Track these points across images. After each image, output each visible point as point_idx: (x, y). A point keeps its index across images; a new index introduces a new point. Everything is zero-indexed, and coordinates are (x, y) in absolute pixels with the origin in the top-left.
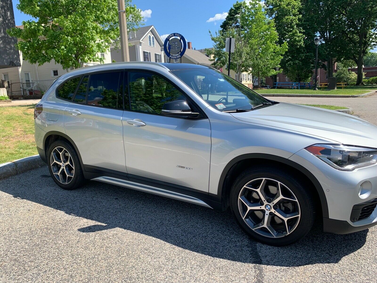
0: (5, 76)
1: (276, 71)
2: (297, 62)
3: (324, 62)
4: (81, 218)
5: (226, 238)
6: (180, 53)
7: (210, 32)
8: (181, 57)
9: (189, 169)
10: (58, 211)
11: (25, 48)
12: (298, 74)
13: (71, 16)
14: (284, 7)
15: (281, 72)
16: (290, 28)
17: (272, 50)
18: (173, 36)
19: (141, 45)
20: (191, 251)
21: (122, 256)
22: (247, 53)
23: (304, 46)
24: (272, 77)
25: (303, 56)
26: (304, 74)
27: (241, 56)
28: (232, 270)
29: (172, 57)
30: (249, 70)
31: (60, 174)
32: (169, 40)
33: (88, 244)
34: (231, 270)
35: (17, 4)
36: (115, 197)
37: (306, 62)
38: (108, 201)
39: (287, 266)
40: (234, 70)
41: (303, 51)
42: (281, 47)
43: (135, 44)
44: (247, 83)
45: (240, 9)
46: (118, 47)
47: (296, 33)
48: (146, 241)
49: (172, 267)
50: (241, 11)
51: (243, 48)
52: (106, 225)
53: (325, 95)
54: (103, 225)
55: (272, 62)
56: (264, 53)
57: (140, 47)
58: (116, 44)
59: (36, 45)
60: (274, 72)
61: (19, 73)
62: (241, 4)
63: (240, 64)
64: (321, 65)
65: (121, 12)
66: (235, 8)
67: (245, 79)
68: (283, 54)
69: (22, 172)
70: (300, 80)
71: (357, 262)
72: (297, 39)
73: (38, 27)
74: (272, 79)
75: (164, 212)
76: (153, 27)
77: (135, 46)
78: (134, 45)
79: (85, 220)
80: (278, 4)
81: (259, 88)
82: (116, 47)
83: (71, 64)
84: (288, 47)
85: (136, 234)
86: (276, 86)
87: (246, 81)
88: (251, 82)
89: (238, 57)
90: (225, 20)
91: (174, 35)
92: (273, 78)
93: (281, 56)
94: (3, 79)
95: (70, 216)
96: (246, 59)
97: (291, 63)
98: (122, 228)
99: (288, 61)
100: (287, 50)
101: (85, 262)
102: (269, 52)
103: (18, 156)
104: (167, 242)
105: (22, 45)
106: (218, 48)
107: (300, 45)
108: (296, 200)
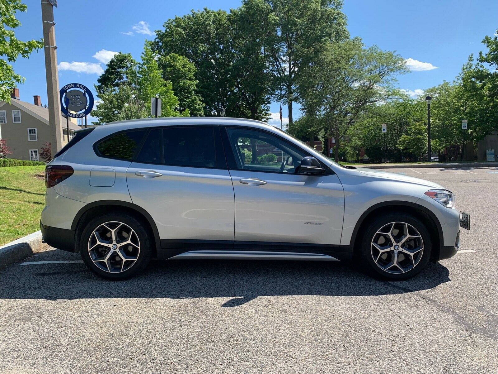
6: (84, 111)
8: (85, 116)
14: (179, 68)
16: (187, 93)
18: (73, 87)
29: (71, 115)
31: (108, 260)
32: (66, 92)
45: (123, 62)
47: (196, 100)
50: (126, 65)
62: (126, 57)
65: (51, 48)
66: (117, 60)
72: (197, 107)
80: (172, 64)
90: (104, 74)
91: (75, 85)
98: (264, 296)
108: (421, 236)
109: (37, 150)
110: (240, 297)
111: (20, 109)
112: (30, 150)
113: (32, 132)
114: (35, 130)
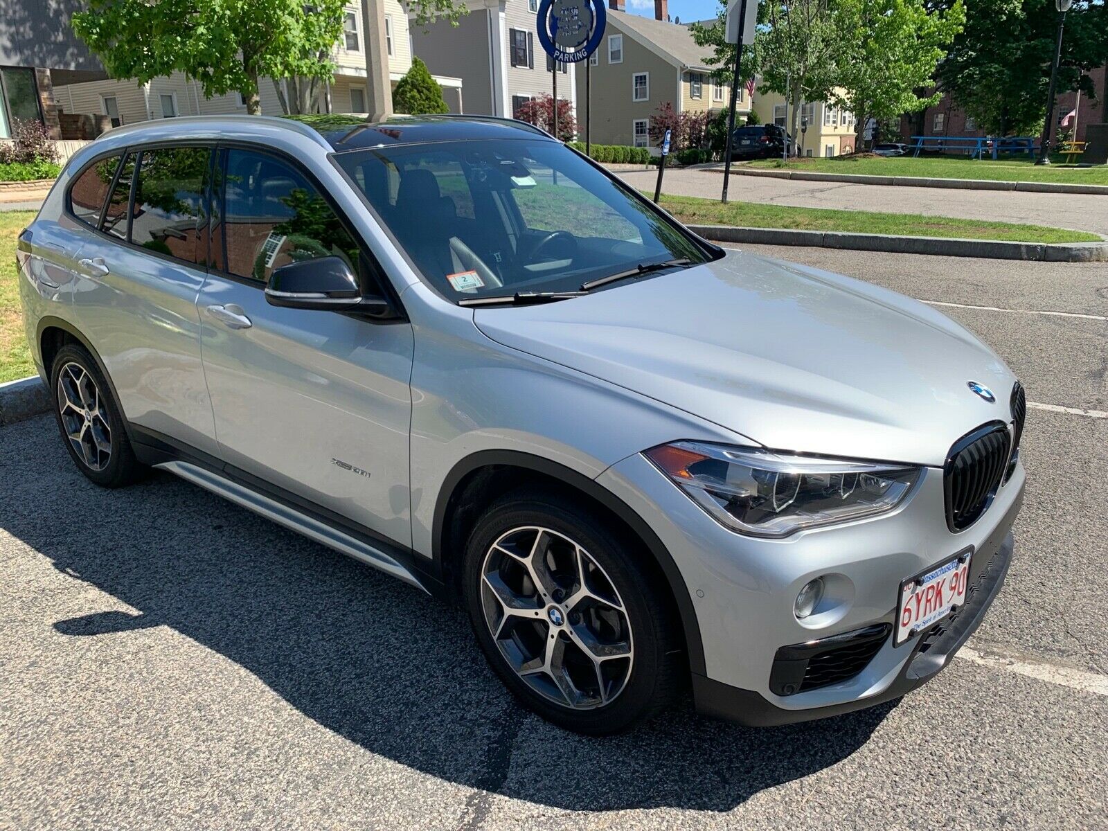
0: (109, 102)
1: (919, 98)
2: (995, 68)
3: (1088, 70)
4: (85, 584)
5: (448, 688)
6: (585, 44)
8: (588, 57)
9: (362, 473)
10: (40, 556)
11: (93, 33)
12: (1005, 109)
15: (937, 103)
17: (912, 28)
19: (503, 10)
20: (322, 724)
21: (122, 722)
22: (823, 41)
23: (1022, 16)
24: (911, 118)
25: (1017, 49)
26: (1023, 107)
27: (803, 50)
28: (398, 803)
29: (561, 57)
30: (832, 94)
31: (83, 440)
32: (553, 2)
33: (52, 676)
34: (396, 802)
36: (217, 522)
37: (1025, 69)
38: (193, 533)
39: (566, 808)
40: (784, 94)
41: (1016, 33)
42: (944, 20)
43: (485, 5)
44: (838, 132)
46: (428, 15)
48: (214, 680)
49: (237, 775)
51: (811, 24)
52: (141, 613)
53: (1059, 184)
54: (131, 613)
55: (907, 69)
56: (883, 39)
57: (502, 15)
58: (421, 7)
59: (124, 23)
60: (911, 103)
61: (143, 94)
63: (798, 74)
64: (1077, 81)
67: (831, 119)
68: (948, 42)
69: (17, 418)
70: (1007, 127)
71: (792, 816)
74: (910, 122)
75: (325, 582)
77: (486, 10)
78: (484, 8)
79: (94, 593)
81: (861, 154)
82: (422, 18)
83: (229, 82)
84: (965, 20)
85: (201, 652)
86: (915, 148)
87: (836, 128)
88: (852, 128)
89: (792, 55)
92: (914, 120)
93: (938, 51)
94: (104, 113)
95: (62, 575)
96: (819, 58)
97: (974, 73)
98: (176, 628)
99: (966, 65)
100: (961, 29)
101: (12, 734)
102: (901, 34)
103: (12, 370)
104: (271, 687)
105: (85, 22)
107: (1012, 14)
108: (623, 609)
109: (647, 120)
110: (134, 612)
111: (622, 33)
112: (635, 121)
113: (641, 80)
114: (645, 76)
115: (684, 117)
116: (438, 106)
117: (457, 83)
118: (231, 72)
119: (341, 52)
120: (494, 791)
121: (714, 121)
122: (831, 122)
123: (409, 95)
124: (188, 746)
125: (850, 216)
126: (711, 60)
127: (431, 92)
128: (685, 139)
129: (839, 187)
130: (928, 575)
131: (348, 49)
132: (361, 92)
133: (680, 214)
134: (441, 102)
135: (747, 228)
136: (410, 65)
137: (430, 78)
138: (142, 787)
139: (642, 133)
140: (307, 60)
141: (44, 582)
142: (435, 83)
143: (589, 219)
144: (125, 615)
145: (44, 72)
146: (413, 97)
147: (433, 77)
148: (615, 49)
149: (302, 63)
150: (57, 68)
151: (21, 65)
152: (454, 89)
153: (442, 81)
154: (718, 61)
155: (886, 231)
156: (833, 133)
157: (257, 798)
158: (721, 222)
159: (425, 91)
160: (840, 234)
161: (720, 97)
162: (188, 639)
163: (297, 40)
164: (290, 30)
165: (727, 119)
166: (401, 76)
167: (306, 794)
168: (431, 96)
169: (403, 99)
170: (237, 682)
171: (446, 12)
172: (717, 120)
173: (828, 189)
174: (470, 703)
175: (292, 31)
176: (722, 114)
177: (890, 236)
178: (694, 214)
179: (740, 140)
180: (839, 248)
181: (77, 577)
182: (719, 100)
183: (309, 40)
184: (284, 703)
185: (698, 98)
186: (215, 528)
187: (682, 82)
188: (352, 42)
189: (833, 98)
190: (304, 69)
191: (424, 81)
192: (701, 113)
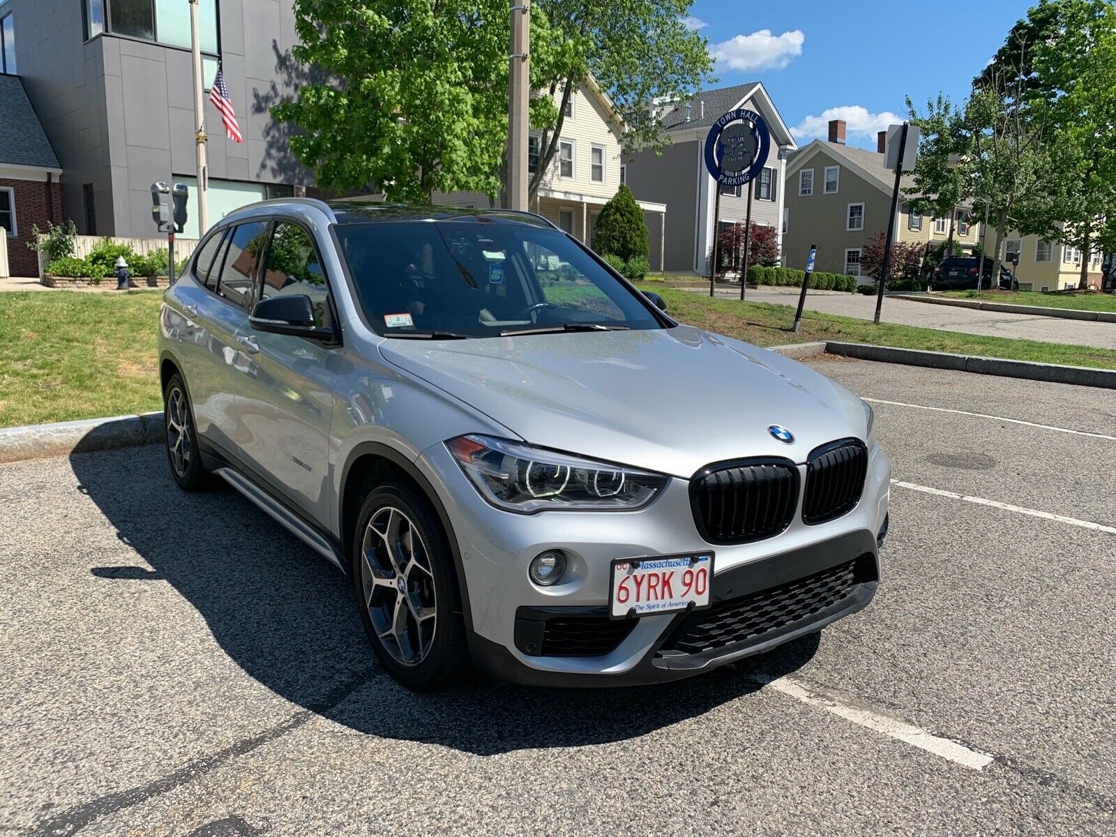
6: (749, 168)
7: (909, 103)
8: (750, 181)
9: (307, 468)
10: (113, 527)
11: (303, 152)
13: (393, 72)
18: (734, 119)
21: (96, 631)
27: (1010, 181)
28: (245, 707)
29: (725, 181)
31: (177, 451)
32: (721, 130)
33: (70, 598)
34: (243, 707)
35: (294, 46)
36: (248, 523)
38: (227, 526)
43: (697, 137)
45: (1050, 23)
50: (1053, 31)
52: (155, 570)
54: (147, 569)
63: (1003, 205)
65: (515, 59)
66: (1033, 20)
73: (336, 101)
76: (759, 86)
77: (697, 141)
79: (132, 554)
82: (629, 147)
91: (738, 114)
95: (119, 541)
96: (1028, 190)
98: (171, 583)
106: (931, 153)
108: (431, 574)
109: (860, 250)
110: (150, 569)
111: (839, 164)
112: (847, 250)
113: (856, 210)
114: (861, 207)
115: (900, 247)
116: (638, 229)
117: (661, 208)
118: (408, 185)
119: (555, 178)
120: (318, 713)
121: (934, 254)
122: (1072, 259)
123: (612, 218)
124: (127, 651)
125: (1006, 343)
126: (910, 189)
127: (632, 216)
128: (899, 270)
129: (1032, 319)
130: (649, 562)
131: (562, 175)
132: (570, 214)
133: (825, 330)
134: (641, 225)
135: (888, 348)
136: (617, 191)
137: (634, 203)
138: (83, 669)
139: (853, 261)
140: (475, 178)
141: (104, 543)
142: (638, 208)
143: (725, 328)
144: (143, 570)
145: (301, 189)
146: (615, 220)
147: (637, 202)
148: (832, 179)
149: (470, 180)
150: (311, 186)
151: (284, 183)
152: (659, 213)
153: (645, 206)
154: (917, 191)
155: (1037, 359)
156: (1075, 271)
157: (151, 688)
158: (863, 341)
159: (627, 214)
160: (984, 358)
161: (943, 230)
162: (175, 590)
163: (459, 160)
164: (456, 150)
165: (945, 251)
166: (607, 200)
167: (186, 691)
168: (633, 219)
169: (606, 222)
170: (188, 620)
171: (652, 143)
172: (935, 252)
173: (1017, 321)
174: (346, 658)
175: (458, 152)
176: (943, 246)
177: (1038, 364)
178: (839, 332)
179: (948, 271)
180: (983, 373)
181: (127, 544)
182: (940, 232)
183: (470, 159)
184: (211, 637)
185: (917, 230)
186: (245, 526)
187: (900, 214)
188: (566, 169)
189: (1052, 231)
190: (472, 184)
191: (627, 206)
192: (918, 244)
